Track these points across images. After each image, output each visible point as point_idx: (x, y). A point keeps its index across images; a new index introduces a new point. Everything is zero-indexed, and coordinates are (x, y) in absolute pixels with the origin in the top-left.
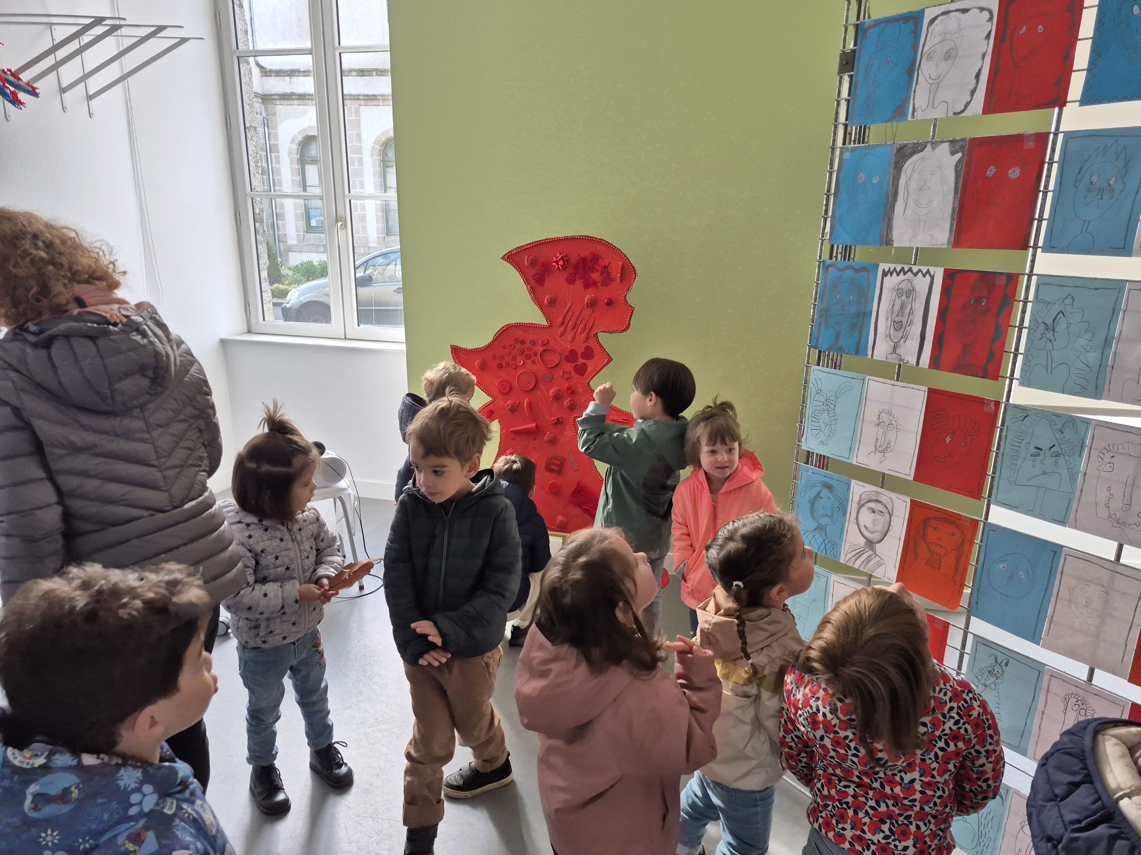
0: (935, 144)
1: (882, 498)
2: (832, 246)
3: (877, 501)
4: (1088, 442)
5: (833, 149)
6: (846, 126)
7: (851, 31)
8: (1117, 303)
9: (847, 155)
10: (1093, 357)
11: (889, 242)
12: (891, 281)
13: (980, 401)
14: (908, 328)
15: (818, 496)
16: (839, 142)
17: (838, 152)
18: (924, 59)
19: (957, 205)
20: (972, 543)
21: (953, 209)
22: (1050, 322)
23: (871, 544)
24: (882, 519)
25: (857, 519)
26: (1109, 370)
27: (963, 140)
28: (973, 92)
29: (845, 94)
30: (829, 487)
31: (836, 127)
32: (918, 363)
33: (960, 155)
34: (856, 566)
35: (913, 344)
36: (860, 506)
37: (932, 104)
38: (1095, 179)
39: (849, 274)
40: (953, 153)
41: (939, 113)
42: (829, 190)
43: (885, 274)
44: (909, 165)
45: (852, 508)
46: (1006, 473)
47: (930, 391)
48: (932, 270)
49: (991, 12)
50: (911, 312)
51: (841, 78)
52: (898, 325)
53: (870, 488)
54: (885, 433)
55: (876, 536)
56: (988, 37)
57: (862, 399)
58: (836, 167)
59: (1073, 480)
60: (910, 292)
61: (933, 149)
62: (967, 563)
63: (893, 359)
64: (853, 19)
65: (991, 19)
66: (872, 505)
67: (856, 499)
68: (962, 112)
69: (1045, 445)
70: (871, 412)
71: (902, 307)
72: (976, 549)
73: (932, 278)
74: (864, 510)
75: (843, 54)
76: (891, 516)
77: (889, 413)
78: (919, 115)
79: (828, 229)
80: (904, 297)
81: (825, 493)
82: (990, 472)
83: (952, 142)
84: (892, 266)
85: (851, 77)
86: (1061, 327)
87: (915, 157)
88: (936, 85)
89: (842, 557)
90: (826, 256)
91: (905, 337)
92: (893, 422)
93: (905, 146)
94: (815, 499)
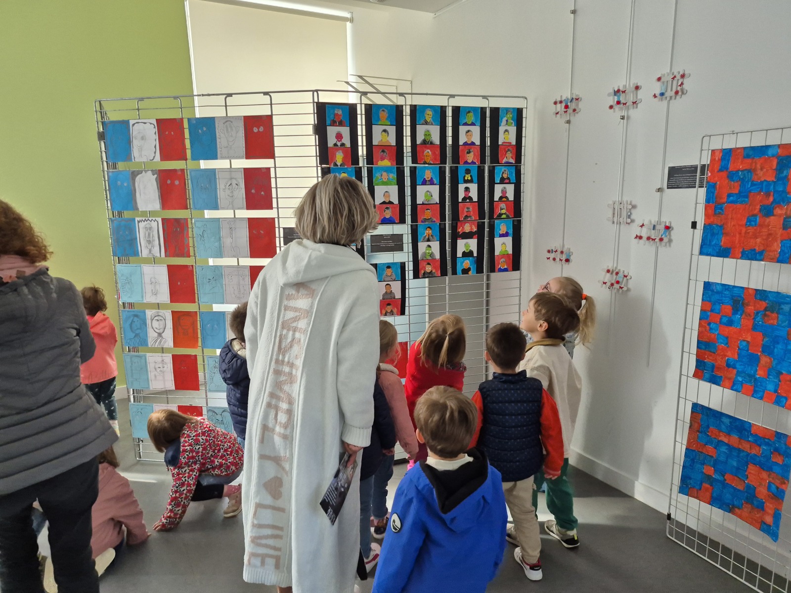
0: (146, 171)
1: (160, 314)
2: (113, 212)
3: (159, 316)
4: (223, 274)
5: (103, 171)
6: (107, 162)
7: (100, 124)
8: (219, 225)
9: (110, 174)
10: (217, 244)
11: (137, 209)
12: (142, 225)
13: (186, 267)
14: (153, 243)
15: (133, 321)
16: (106, 169)
17: (106, 173)
18: (134, 139)
19: (160, 193)
20: (197, 321)
21: (159, 195)
22: (201, 235)
23: (160, 335)
24: (162, 323)
25: (152, 326)
26: (222, 248)
27: (156, 170)
28: (155, 153)
29: (103, 149)
30: (136, 316)
31: (102, 162)
32: (160, 256)
33: (156, 176)
34: (156, 346)
35: (157, 248)
36: (152, 320)
37: (141, 156)
38: (202, 185)
39: (123, 223)
40: (153, 175)
41: (144, 159)
42: (106, 188)
43: (139, 222)
44: (138, 179)
45: (149, 322)
46: (201, 292)
47: (168, 266)
48: (157, 219)
49: (154, 125)
50: (153, 236)
51: (100, 142)
52: (149, 242)
53: (154, 311)
54: (155, 286)
55: (161, 331)
56: (155, 133)
57: (142, 274)
58: (107, 179)
59: (222, 288)
60: (151, 228)
61: (146, 173)
62: (197, 329)
63: (151, 256)
64: (99, 119)
65: (155, 127)
66: (156, 318)
67: (150, 318)
68: (153, 160)
69: (211, 278)
70: (147, 279)
71: (149, 235)
72: (198, 322)
73: (158, 222)
74: (154, 321)
75: (99, 133)
76: (165, 320)
77: (155, 278)
78: (137, 160)
79: (109, 205)
80: (149, 230)
81: (136, 319)
82: (196, 292)
83: (152, 171)
84: (141, 219)
85: (104, 142)
86: (205, 235)
87: (140, 176)
88: (141, 149)
89: (149, 344)
90: (111, 216)
91: (153, 246)
92: (157, 281)
93: (134, 171)
94: (131, 323)
